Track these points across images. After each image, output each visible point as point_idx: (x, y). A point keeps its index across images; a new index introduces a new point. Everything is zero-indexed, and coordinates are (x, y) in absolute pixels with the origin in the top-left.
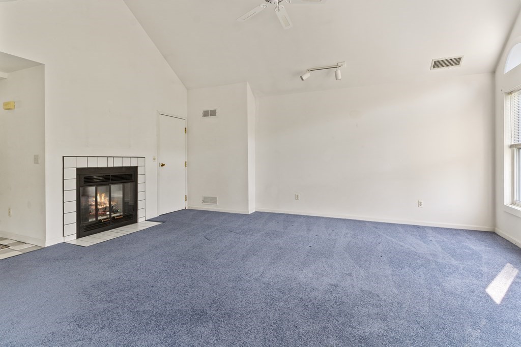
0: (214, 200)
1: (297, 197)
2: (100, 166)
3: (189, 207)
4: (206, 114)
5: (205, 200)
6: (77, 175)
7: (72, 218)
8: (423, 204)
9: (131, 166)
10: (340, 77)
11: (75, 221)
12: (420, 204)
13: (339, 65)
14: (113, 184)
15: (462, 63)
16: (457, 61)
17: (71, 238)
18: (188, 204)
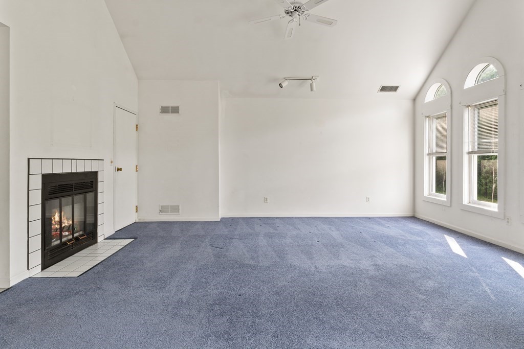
0: (175, 209)
1: (266, 200)
2: (64, 171)
3: (140, 219)
4: (165, 110)
5: (163, 210)
6: (43, 183)
7: (37, 243)
8: (370, 199)
9: (93, 171)
10: (315, 89)
11: (40, 247)
12: (368, 199)
13: (314, 78)
14: (76, 194)
15: (398, 90)
16: (395, 89)
17: (36, 271)
18: (138, 216)
